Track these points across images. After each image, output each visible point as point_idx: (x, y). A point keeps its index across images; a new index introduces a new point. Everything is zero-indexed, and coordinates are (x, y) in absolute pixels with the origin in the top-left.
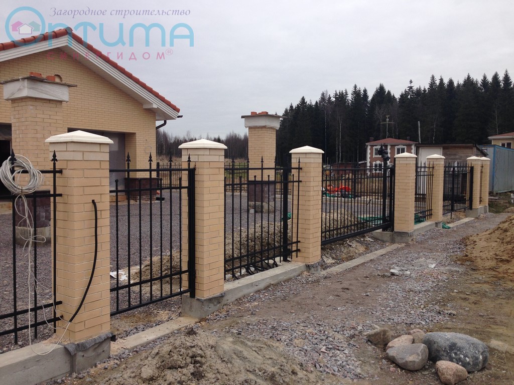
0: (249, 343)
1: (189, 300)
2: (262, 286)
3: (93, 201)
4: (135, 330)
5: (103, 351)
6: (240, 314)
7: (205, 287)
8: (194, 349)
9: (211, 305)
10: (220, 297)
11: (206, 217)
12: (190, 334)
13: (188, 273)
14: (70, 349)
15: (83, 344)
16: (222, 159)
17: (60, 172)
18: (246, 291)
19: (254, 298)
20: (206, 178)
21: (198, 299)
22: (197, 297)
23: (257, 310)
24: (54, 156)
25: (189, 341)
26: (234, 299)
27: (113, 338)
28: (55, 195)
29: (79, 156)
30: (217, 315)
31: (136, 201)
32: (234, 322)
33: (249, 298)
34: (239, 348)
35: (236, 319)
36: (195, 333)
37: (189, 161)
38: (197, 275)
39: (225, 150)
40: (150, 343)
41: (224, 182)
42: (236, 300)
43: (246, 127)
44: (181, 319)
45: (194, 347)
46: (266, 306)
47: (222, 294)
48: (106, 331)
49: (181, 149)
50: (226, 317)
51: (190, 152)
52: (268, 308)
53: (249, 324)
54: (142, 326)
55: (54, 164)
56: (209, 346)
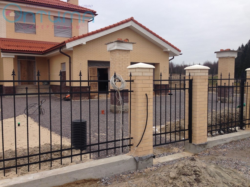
0: (224, 170)
1: (189, 144)
2: (228, 141)
3: (146, 94)
4: (163, 155)
5: (150, 162)
6: (216, 154)
7: (197, 138)
8: (195, 168)
9: (200, 148)
10: (205, 144)
11: (198, 103)
12: (192, 160)
13: (188, 131)
14: (136, 159)
15: (141, 158)
16: (207, 74)
17: (133, 81)
18: (219, 143)
19: (224, 147)
20: (198, 84)
21: (193, 144)
22: (193, 143)
23: (226, 154)
24: (131, 74)
25: (192, 163)
26: (212, 146)
27: (154, 157)
28: (131, 91)
29: (140, 74)
30: (203, 153)
31: (159, 95)
32: (214, 158)
33: (221, 146)
34: (219, 171)
35: (214, 156)
36: (195, 160)
37: (190, 76)
38: (193, 132)
39: (209, 69)
40: (170, 162)
41: (208, 86)
42: (214, 147)
43: (217, 58)
44: (185, 152)
45: (195, 166)
46: (231, 152)
47: (206, 143)
48: (151, 153)
49: (185, 70)
50: (208, 155)
51: (190, 71)
52: (232, 153)
53: (222, 160)
54: (166, 154)
55: (131, 78)
56: (203, 167)
